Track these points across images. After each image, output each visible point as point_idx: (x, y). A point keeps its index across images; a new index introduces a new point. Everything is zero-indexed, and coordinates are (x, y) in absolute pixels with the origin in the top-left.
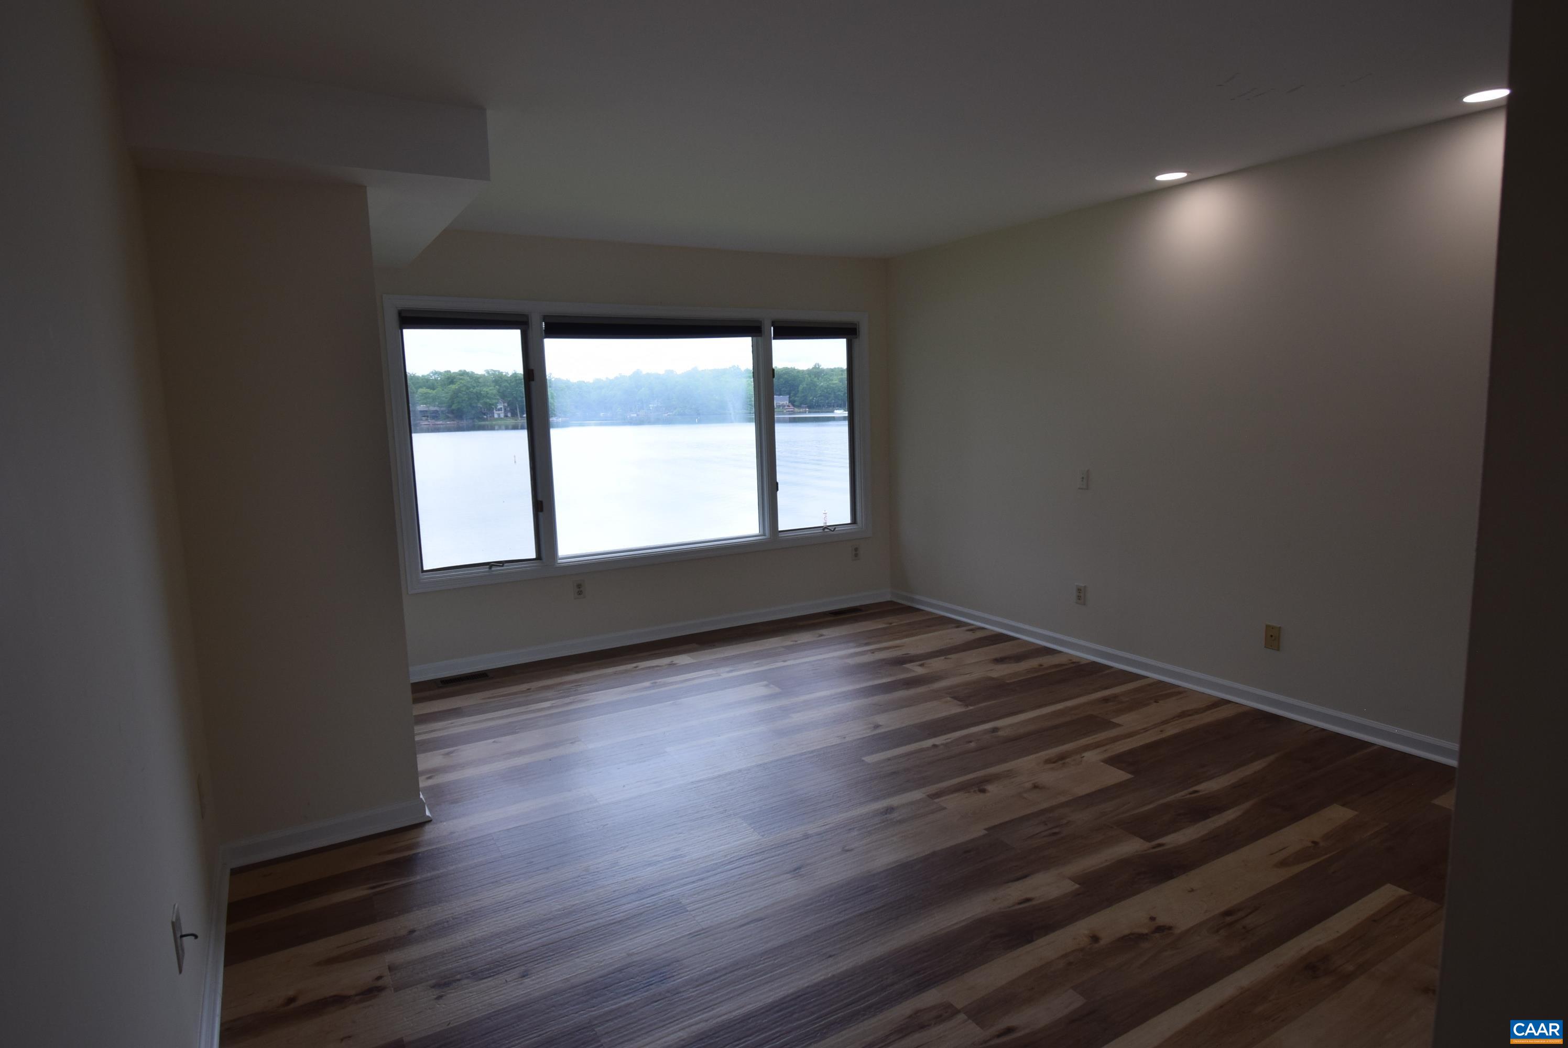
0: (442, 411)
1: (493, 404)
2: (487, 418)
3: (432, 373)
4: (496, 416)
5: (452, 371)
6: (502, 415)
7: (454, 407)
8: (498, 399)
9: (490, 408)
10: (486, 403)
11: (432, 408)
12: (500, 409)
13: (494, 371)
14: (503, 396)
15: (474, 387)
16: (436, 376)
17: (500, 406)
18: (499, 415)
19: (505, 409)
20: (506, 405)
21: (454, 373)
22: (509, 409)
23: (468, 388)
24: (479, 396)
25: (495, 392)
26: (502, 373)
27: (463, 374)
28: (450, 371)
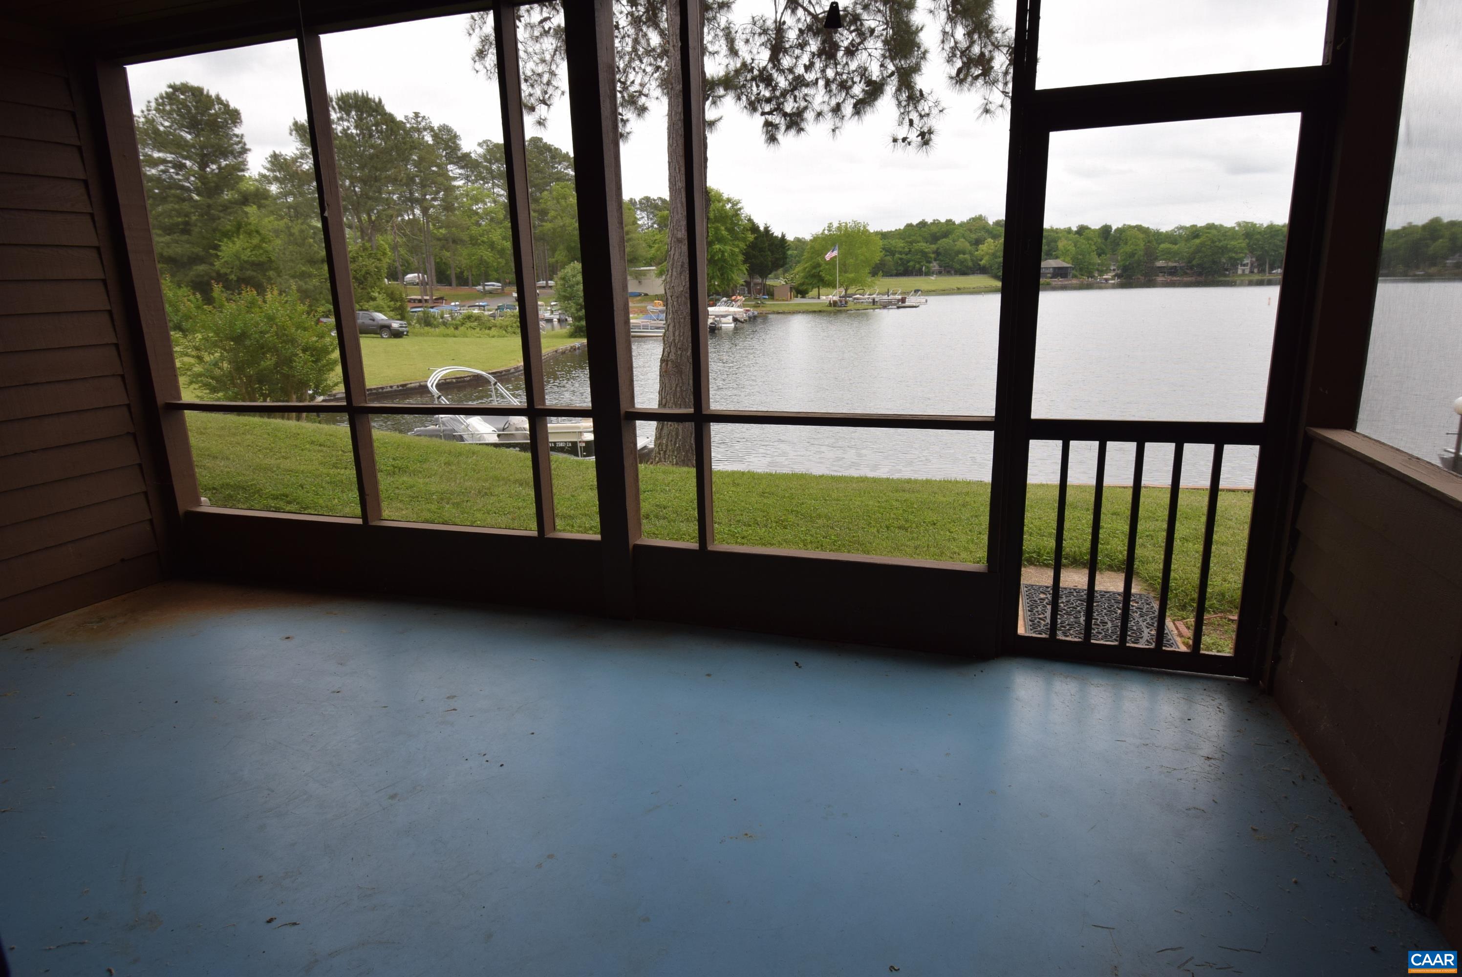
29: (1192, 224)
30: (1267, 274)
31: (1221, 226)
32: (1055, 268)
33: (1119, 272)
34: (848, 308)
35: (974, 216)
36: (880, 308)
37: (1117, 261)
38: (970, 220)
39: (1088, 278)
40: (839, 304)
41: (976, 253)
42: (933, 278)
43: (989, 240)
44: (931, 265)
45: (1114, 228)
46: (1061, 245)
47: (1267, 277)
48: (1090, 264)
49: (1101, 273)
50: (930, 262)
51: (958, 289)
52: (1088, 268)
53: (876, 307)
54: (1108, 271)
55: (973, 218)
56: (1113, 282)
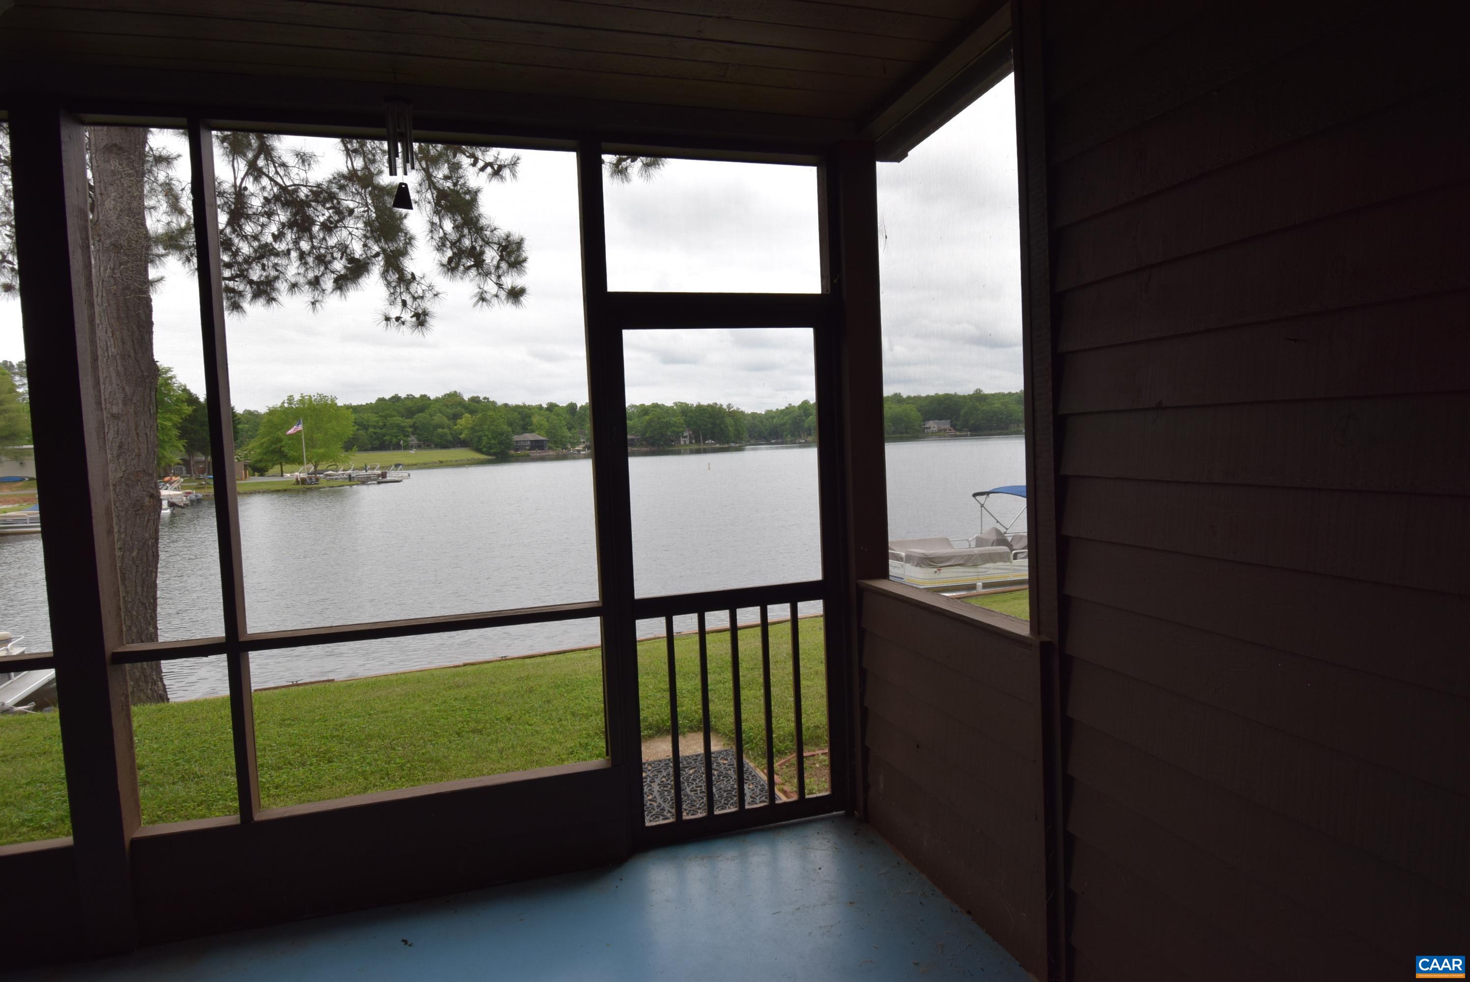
0: (638, 439)
1: (680, 432)
2: (675, 445)
4: (682, 443)
5: (646, 405)
6: (688, 442)
7: (647, 435)
8: (685, 428)
9: (678, 436)
10: (674, 431)
12: (685, 437)
13: (682, 403)
14: (689, 425)
15: (664, 418)
16: (633, 409)
17: (685, 434)
18: (685, 441)
19: (690, 437)
20: (691, 432)
21: (648, 406)
22: (693, 436)
23: (659, 418)
24: (668, 425)
25: (682, 421)
26: (688, 404)
27: (655, 406)
28: (644, 405)
30: (702, 445)
31: (663, 405)
32: (531, 441)
33: (588, 444)
34: (320, 486)
35: (448, 392)
36: (358, 484)
37: (585, 435)
38: (445, 395)
39: (563, 449)
40: (309, 481)
41: (455, 427)
42: (412, 452)
43: (467, 415)
44: (409, 439)
45: (579, 405)
46: (535, 419)
47: (702, 446)
48: (563, 437)
49: (574, 445)
50: (408, 436)
51: (441, 462)
52: (561, 441)
53: (352, 483)
54: (579, 443)
55: (448, 394)
56: (584, 452)
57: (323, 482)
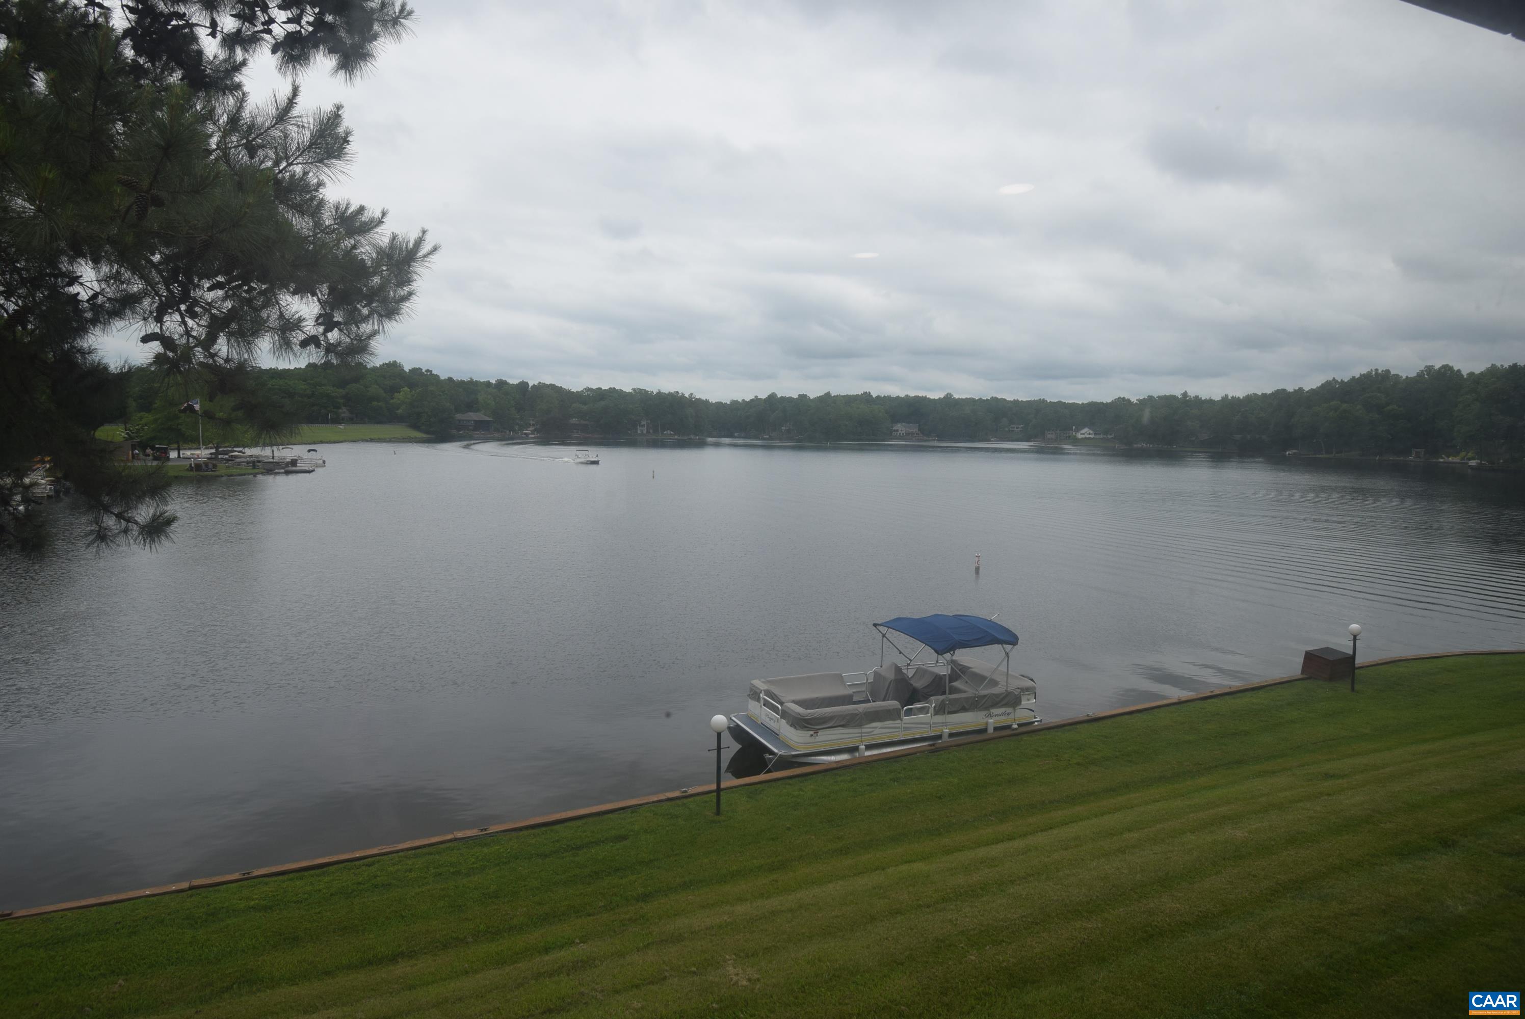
0: (592, 425)
1: (639, 421)
2: (632, 433)
3: (585, 389)
4: (639, 432)
6: (645, 432)
7: (602, 422)
8: (643, 416)
9: (637, 426)
10: (633, 419)
11: (583, 422)
12: (640, 426)
13: (640, 389)
14: (647, 413)
15: (621, 404)
16: (589, 393)
17: (643, 423)
18: (642, 431)
19: (648, 426)
20: (649, 421)
21: (604, 390)
22: (651, 426)
23: (616, 404)
24: (626, 413)
25: (641, 409)
26: (648, 391)
27: (612, 391)
28: (601, 389)
29: (597, 387)
30: (660, 435)
31: (621, 390)
32: (475, 421)
33: (538, 427)
35: (389, 361)
37: (535, 417)
38: (385, 365)
39: (510, 431)
40: (204, 467)
41: (392, 401)
42: (341, 427)
43: (406, 389)
44: (340, 410)
45: (531, 384)
46: (481, 397)
47: (660, 438)
48: (510, 418)
49: (522, 428)
50: (339, 408)
52: (508, 422)
53: (256, 471)
54: (528, 426)
55: (388, 364)
57: (222, 469)
